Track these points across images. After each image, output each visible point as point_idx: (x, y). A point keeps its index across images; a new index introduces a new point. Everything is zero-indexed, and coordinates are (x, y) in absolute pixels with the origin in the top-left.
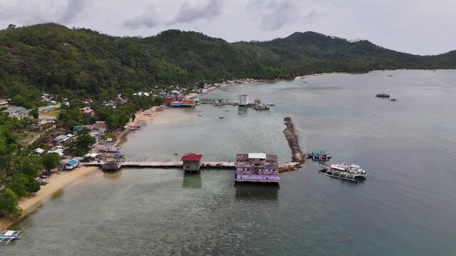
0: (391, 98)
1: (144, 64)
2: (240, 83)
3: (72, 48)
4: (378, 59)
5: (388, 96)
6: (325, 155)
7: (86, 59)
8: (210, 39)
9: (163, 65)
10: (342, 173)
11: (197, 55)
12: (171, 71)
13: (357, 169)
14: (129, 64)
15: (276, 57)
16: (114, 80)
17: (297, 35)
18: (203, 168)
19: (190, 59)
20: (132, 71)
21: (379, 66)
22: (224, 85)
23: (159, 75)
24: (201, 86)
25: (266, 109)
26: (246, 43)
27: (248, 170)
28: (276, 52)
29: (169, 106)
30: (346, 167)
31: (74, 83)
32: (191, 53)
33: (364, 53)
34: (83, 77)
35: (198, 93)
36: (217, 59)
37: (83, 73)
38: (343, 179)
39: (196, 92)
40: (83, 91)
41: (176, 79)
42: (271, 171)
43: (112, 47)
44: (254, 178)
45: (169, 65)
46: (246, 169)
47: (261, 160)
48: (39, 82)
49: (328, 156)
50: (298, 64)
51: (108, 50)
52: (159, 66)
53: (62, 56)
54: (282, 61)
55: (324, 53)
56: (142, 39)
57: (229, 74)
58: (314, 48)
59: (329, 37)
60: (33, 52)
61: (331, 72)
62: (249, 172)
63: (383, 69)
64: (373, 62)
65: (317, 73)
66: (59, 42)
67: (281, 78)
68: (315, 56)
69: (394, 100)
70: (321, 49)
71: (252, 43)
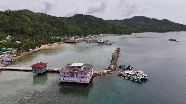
0: (176, 41)
1: (62, 26)
2: (105, 35)
3: (27, 18)
4: (172, 27)
5: (175, 40)
6: (130, 67)
7: (33, 23)
8: (96, 18)
9: (71, 27)
10: (132, 76)
11: (88, 24)
12: (74, 30)
13: (141, 74)
14: (55, 26)
15: (125, 26)
16: (44, 31)
17: (135, 17)
18: (48, 72)
19: (85, 26)
20: (55, 29)
21: (172, 30)
22: (98, 36)
23: (68, 31)
24: (86, 36)
25: (111, 44)
26: (112, 20)
27: (68, 74)
28: (125, 24)
29: (65, 42)
30: (135, 72)
31: (24, 32)
32: (86, 23)
33: (165, 25)
34: (29, 29)
35: (83, 38)
36: (97, 26)
37: (29, 28)
38: (133, 80)
39: (82, 38)
40: (27, 35)
41: (76, 33)
42: (83, 75)
43: (49, 19)
44: (71, 80)
45: (74, 27)
46: (66, 74)
47: (79, 67)
48: (7, 31)
49: (131, 67)
50: (135, 29)
51: (47, 20)
52: (69, 27)
53: (22, 20)
54: (127, 28)
55: (147, 25)
56: (67, 18)
57: (101, 32)
58: (142, 23)
59: (149, 18)
60: (8, 18)
61: (149, 32)
62: (68, 75)
63: (174, 31)
64: (169, 28)
65: (143, 32)
66: (21, 15)
67: (125, 34)
68: (143, 26)
69: (178, 42)
70: (145, 23)
71: (115, 20)
